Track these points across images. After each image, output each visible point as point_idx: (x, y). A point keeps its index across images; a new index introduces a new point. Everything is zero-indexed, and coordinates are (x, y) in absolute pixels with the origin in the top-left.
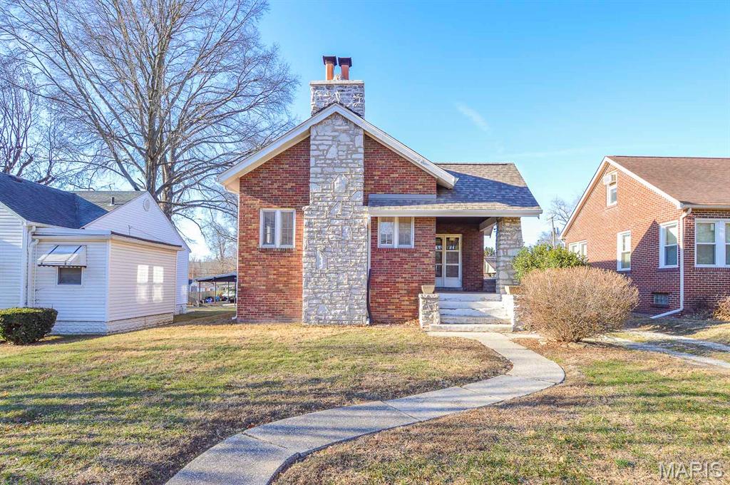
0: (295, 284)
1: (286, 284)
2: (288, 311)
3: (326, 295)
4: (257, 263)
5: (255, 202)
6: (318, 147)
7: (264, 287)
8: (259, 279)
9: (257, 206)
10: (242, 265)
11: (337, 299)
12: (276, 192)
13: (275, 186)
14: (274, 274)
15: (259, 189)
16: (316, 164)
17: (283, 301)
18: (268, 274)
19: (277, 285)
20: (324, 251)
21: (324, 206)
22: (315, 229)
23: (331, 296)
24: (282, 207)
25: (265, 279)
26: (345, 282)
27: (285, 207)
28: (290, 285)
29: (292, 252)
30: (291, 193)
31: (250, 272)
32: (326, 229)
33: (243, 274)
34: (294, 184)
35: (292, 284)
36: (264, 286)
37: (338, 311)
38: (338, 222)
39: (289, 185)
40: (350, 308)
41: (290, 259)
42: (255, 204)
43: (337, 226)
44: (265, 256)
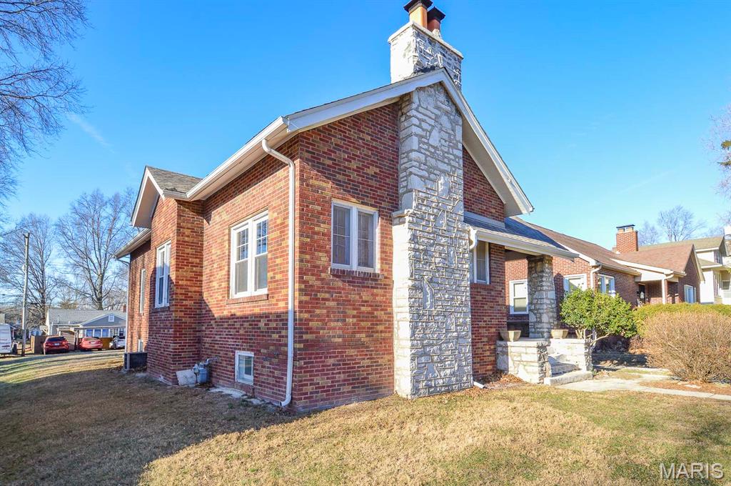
0: (381, 332)
1: (371, 332)
2: (373, 378)
3: (435, 348)
4: (327, 296)
5: (324, 185)
6: (420, 124)
7: (340, 340)
8: (332, 324)
9: (328, 194)
10: (305, 298)
11: (447, 353)
12: (354, 176)
13: (354, 165)
14: (354, 317)
15: (330, 162)
16: (420, 148)
17: (367, 362)
18: (346, 316)
19: (358, 336)
20: (431, 281)
21: (429, 214)
22: (421, 247)
23: (440, 349)
24: (363, 203)
25: (340, 324)
26: (453, 327)
27: (366, 204)
28: (375, 335)
29: (376, 280)
30: (373, 183)
31: (318, 311)
32: (433, 249)
33: (306, 316)
34: (377, 170)
35: (377, 332)
36: (339, 337)
37: (448, 371)
38: (444, 240)
39: (372, 170)
40: (459, 366)
41: (375, 290)
42: (324, 189)
43: (443, 246)
44: (340, 284)
